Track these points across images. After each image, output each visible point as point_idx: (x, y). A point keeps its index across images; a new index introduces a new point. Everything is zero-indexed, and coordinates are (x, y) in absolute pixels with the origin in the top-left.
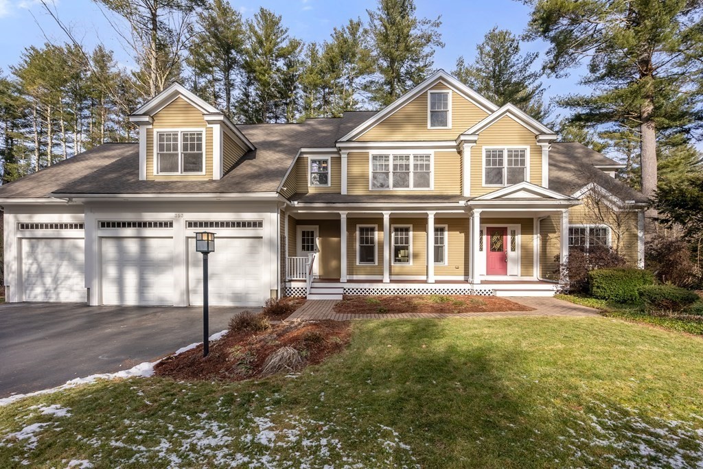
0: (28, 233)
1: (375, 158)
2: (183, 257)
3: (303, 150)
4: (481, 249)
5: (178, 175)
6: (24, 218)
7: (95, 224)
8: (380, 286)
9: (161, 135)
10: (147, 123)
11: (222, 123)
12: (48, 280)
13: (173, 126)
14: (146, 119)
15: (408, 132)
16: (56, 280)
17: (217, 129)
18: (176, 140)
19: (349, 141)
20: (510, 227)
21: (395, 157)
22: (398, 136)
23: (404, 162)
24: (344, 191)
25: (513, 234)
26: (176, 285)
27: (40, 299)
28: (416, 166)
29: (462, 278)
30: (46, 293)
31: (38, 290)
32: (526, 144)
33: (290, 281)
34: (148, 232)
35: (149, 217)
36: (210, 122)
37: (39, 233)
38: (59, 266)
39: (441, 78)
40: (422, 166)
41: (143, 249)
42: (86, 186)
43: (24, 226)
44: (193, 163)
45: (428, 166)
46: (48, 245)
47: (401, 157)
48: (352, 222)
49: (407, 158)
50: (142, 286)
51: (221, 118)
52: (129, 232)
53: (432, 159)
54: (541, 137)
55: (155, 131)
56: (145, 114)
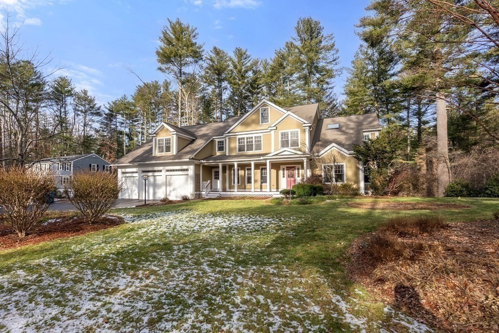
0: (124, 175)
1: (239, 139)
2: (165, 183)
3: (214, 137)
4: (284, 177)
5: (164, 154)
6: (123, 170)
7: (141, 172)
8: (233, 193)
9: (159, 140)
10: (155, 136)
11: (176, 134)
12: (130, 191)
13: (162, 136)
14: (154, 135)
15: (253, 127)
16: (131, 191)
17: (175, 136)
18: (163, 141)
19: (228, 133)
20: (297, 166)
21: (247, 138)
22: (249, 129)
23: (251, 140)
24: (227, 154)
25: (298, 169)
26: (163, 193)
27: (127, 198)
28: (256, 141)
29: (259, 190)
30: (129, 196)
31: (127, 195)
32: (299, 128)
33: (202, 191)
34: (156, 174)
35: (156, 168)
36: (173, 134)
37: (128, 175)
38: (132, 186)
39: (264, 102)
40: (258, 141)
41: (155, 180)
42: (138, 160)
43: (123, 173)
44: (168, 149)
45: (260, 141)
46: (130, 179)
47: (250, 138)
48: (224, 168)
49: (252, 138)
50: (154, 193)
51: (175, 133)
52: (150, 174)
53: (262, 137)
54: (304, 125)
55: (157, 138)
56: (154, 133)
